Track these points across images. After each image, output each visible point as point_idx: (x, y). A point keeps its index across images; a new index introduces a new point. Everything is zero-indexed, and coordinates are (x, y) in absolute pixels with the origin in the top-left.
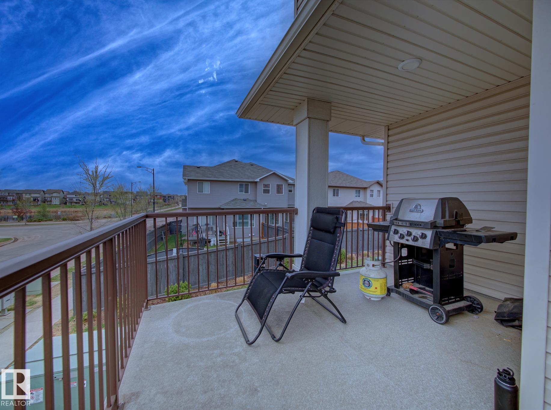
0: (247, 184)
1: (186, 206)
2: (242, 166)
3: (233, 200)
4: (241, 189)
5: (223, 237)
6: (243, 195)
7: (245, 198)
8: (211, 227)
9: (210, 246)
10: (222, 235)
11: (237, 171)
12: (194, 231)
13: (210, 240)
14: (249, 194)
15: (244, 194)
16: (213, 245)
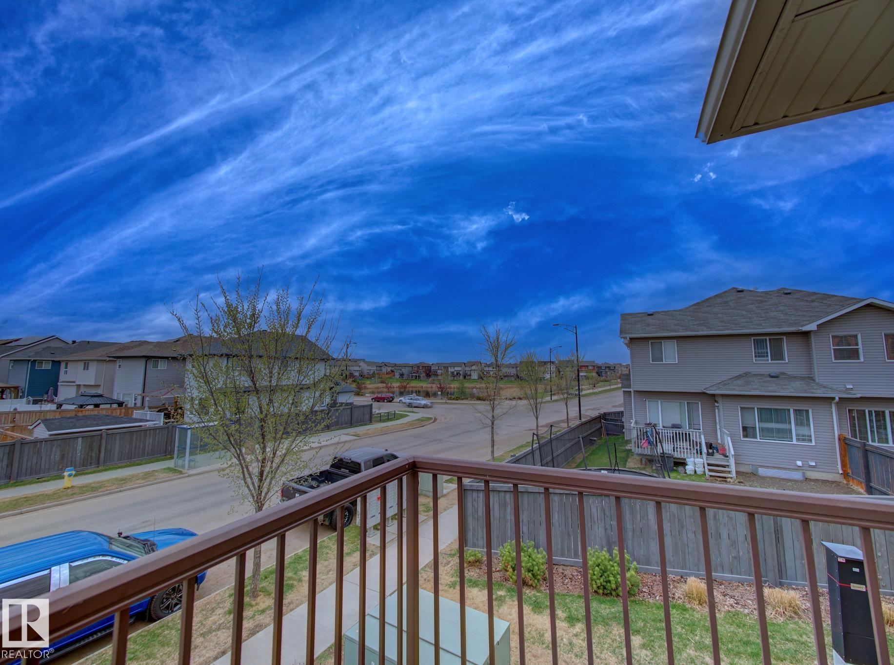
0: (776, 338)
1: (629, 386)
2: (758, 299)
3: (738, 377)
4: (760, 351)
5: (718, 459)
6: (769, 365)
7: (775, 370)
8: (686, 434)
9: (686, 473)
10: (713, 452)
11: (744, 313)
12: (644, 439)
13: (685, 459)
14: (787, 361)
15: (770, 361)
16: (693, 473)
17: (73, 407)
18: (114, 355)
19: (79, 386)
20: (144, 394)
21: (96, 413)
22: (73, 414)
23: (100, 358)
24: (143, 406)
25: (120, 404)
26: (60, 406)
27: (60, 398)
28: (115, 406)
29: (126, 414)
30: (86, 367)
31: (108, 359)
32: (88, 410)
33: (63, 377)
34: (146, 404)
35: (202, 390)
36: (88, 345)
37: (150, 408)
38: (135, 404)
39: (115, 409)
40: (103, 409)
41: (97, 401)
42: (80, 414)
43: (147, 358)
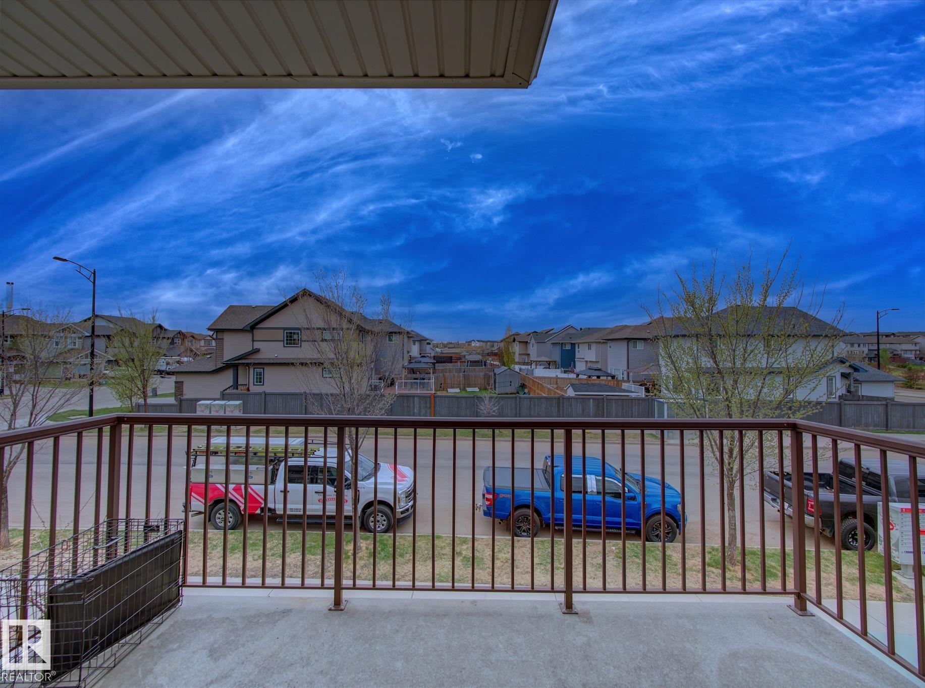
17: (585, 377)
18: (605, 338)
19: (586, 361)
20: (629, 370)
21: (598, 382)
22: (586, 382)
23: (597, 341)
24: (628, 381)
25: (613, 377)
26: (578, 375)
27: (577, 370)
28: (610, 378)
29: (618, 385)
30: (589, 348)
31: (602, 341)
32: (593, 380)
33: (577, 355)
34: (631, 378)
35: (669, 368)
36: (590, 331)
37: (634, 382)
38: (623, 378)
39: (610, 381)
40: (602, 380)
41: (598, 373)
42: (589, 382)
43: (628, 340)
